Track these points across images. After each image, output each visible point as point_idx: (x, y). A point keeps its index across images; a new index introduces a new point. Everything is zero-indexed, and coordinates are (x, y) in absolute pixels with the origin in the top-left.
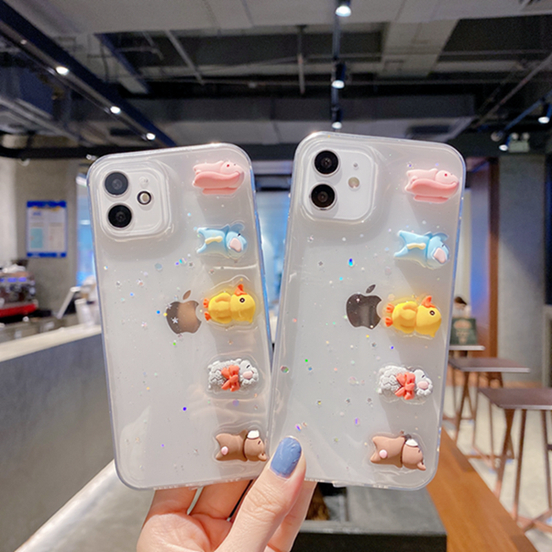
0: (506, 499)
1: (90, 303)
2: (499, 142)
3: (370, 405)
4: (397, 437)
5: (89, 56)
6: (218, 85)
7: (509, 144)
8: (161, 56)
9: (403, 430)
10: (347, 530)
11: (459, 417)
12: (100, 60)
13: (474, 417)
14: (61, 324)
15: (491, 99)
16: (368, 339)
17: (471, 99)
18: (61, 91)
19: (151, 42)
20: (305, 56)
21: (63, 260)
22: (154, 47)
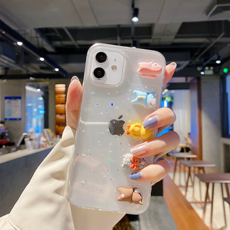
0: (207, 221)
1: (31, 140)
2: (201, 71)
3: (118, 172)
4: (130, 188)
7: (205, 71)
8: (61, 37)
9: (133, 185)
11: (187, 186)
12: (36, 39)
13: (193, 186)
14: (19, 149)
15: (197, 53)
16: (118, 141)
18: (20, 51)
19: (57, 31)
20: (120, 37)
21: (20, 122)
22: (58, 34)
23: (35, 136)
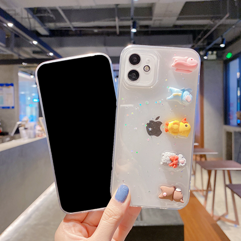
0: (209, 208)
1: (26, 129)
5: (22, 18)
6: (80, 31)
7: (208, 56)
8: (54, 18)
10: (141, 224)
12: (27, 20)
14: (12, 138)
15: (200, 37)
17: (191, 36)
18: (10, 34)
19: (50, 11)
20: (119, 18)
21: (13, 110)
22: (51, 14)
23: (30, 125)
